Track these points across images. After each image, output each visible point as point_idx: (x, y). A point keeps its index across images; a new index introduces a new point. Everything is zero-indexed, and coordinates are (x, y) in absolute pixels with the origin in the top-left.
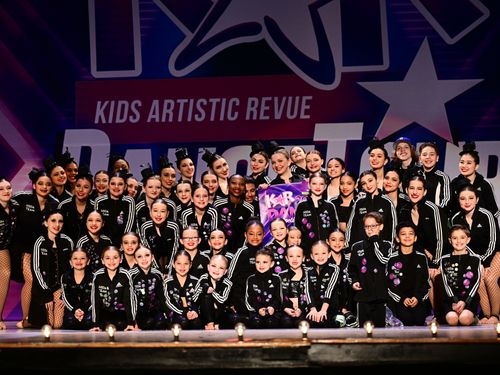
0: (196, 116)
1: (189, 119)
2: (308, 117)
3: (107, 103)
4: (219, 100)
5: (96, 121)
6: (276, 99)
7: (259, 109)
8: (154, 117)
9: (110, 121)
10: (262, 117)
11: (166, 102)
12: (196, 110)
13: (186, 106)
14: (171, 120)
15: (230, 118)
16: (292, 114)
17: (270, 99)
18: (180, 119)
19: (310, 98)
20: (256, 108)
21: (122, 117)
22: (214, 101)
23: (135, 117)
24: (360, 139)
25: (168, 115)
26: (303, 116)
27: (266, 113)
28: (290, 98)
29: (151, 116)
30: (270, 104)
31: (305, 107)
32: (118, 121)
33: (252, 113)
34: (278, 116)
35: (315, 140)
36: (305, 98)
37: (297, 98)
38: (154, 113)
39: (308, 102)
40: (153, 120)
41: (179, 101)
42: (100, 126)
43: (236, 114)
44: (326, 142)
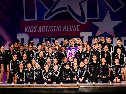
0: (51, 30)
1: (49, 31)
2: (79, 30)
3: (28, 27)
4: (56, 26)
5: (25, 32)
6: (71, 26)
7: (66, 28)
9: (29, 31)
10: (67, 30)
11: (43, 27)
12: (50, 28)
13: (48, 28)
14: (44, 31)
15: (59, 31)
16: (75, 30)
17: (69, 26)
18: (46, 31)
19: (79, 26)
20: (65, 28)
21: (32, 31)
22: (55, 26)
23: (35, 31)
24: (92, 36)
25: (43, 30)
26: (77, 30)
27: (68, 29)
28: (74, 26)
29: (39, 30)
30: (69, 27)
31: (78, 28)
32: (31, 31)
33: (64, 29)
34: (71, 30)
35: (80, 36)
36: (78, 26)
37: (76, 26)
39: (79, 27)
40: (40, 31)
41: (46, 26)
42: (26, 33)
43: (61, 30)
44: (83, 37)
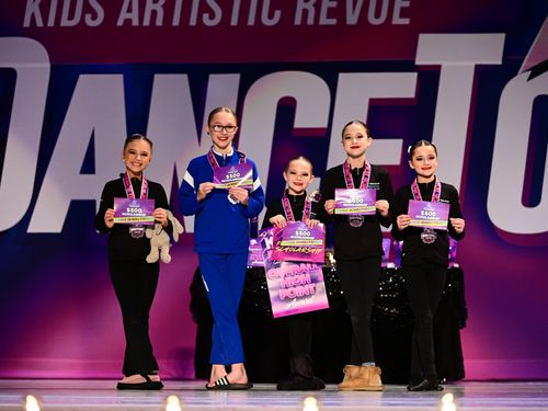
0: (206, 17)
1: (193, 22)
2: (406, 21)
5: (27, 23)
7: (318, 6)
8: (128, 16)
9: (51, 23)
10: (324, 21)
12: (205, 5)
14: (159, 22)
15: (266, 21)
16: (377, 15)
18: (176, 22)
20: (312, 4)
21: (71, 17)
23: (94, 17)
24: (500, 62)
25: (154, 13)
26: (397, 20)
27: (331, 13)
29: (123, 15)
31: (400, 3)
32: (65, 22)
33: (305, 12)
34: (352, 19)
35: (418, 62)
38: (130, 10)
40: (128, 22)
42: (33, 32)
43: (278, 14)
44: (439, 67)
